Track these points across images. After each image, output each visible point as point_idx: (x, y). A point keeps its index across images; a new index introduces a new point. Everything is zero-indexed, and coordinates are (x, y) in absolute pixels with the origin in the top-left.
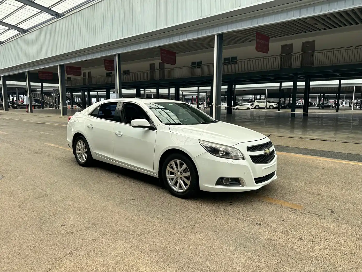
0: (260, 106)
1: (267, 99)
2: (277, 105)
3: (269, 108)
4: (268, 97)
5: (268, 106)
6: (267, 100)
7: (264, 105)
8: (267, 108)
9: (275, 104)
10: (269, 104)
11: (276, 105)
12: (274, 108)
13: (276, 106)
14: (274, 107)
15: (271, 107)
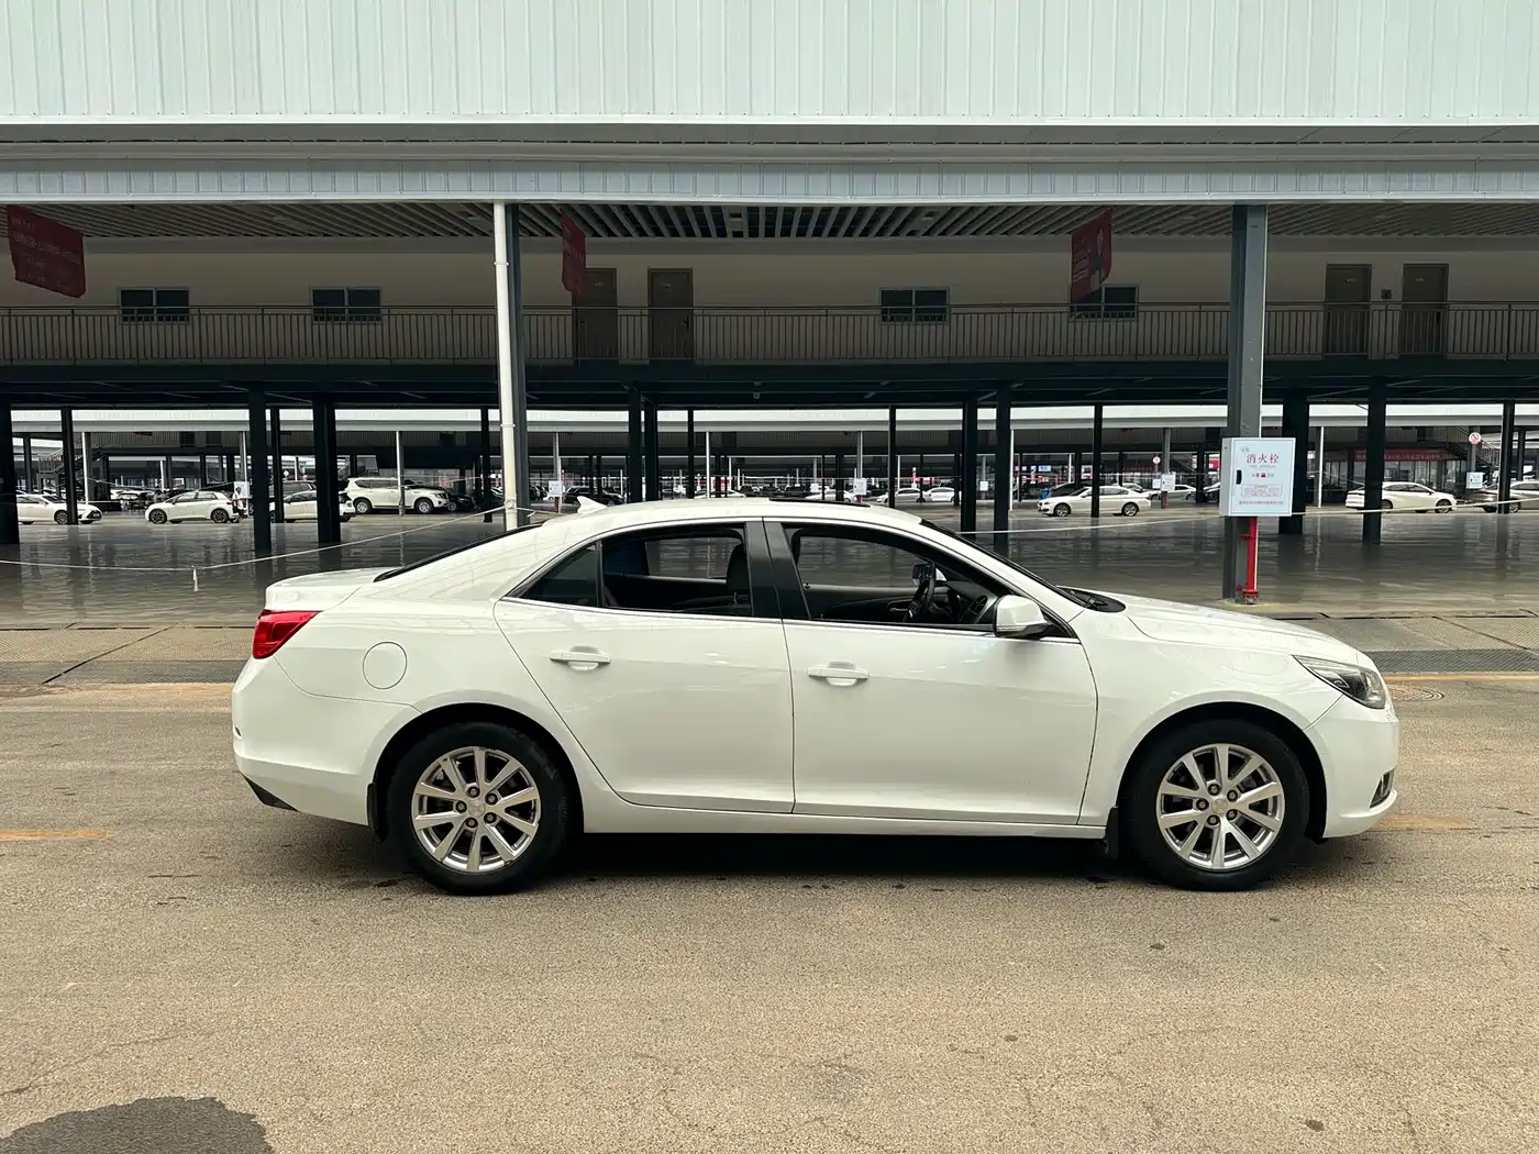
0: (374, 504)
1: (402, 473)
2: (443, 496)
3: (415, 511)
4: (407, 465)
5: (410, 503)
6: (402, 478)
7: (390, 499)
8: (409, 511)
9: (436, 495)
10: (413, 495)
11: (441, 500)
12: (435, 511)
13: (444, 501)
14: (436, 505)
15: (424, 508)
